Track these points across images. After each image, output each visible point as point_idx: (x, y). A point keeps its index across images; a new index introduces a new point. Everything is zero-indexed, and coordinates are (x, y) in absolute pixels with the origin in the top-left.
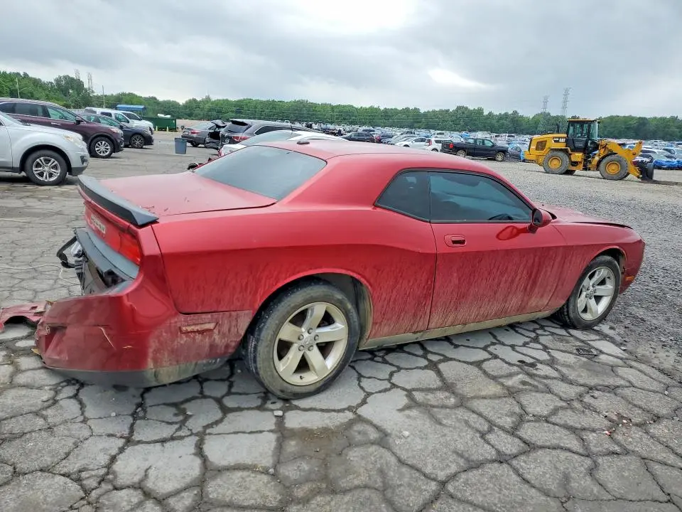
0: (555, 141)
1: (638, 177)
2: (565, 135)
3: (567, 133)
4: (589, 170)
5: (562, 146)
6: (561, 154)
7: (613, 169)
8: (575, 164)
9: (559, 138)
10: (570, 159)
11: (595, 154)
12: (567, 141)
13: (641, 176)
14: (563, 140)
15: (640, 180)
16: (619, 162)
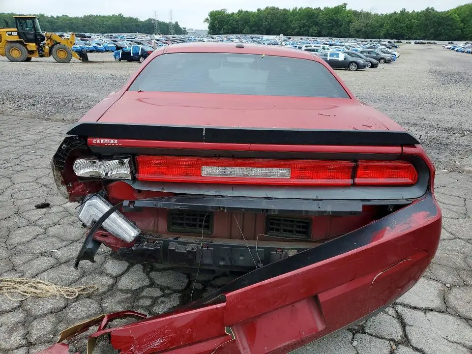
0: (9, 34)
1: (80, 59)
2: (16, 29)
3: (17, 28)
4: (44, 56)
5: (16, 38)
6: (18, 45)
7: (62, 55)
8: (31, 52)
9: (11, 32)
10: (27, 48)
11: (44, 44)
12: (19, 34)
13: (81, 59)
14: (15, 33)
15: (81, 61)
16: (64, 49)
